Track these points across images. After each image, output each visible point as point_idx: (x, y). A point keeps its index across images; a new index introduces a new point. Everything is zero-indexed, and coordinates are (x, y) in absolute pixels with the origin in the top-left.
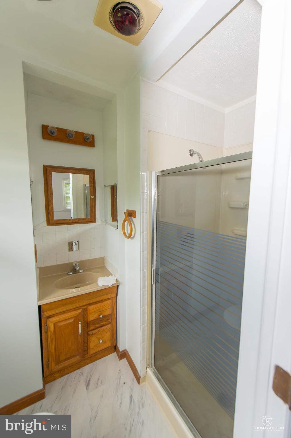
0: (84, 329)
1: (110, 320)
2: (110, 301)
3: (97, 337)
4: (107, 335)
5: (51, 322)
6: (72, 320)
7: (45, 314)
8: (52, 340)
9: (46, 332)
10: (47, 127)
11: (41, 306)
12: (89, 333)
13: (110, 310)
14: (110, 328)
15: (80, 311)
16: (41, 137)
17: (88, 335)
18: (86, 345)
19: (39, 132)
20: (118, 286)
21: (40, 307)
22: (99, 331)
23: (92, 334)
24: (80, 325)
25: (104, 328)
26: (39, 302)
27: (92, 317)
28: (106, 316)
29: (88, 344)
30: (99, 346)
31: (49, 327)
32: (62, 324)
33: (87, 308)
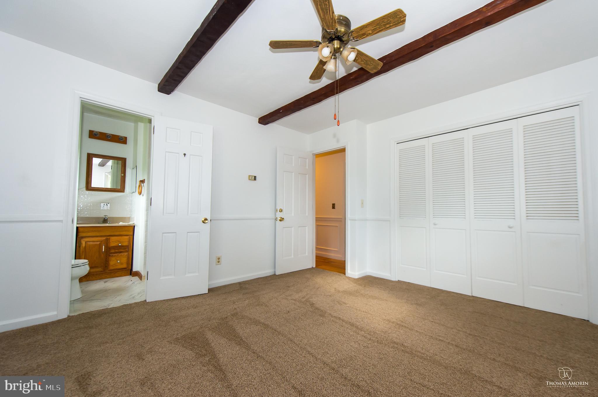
0: (106, 250)
1: (127, 250)
2: (127, 237)
3: (116, 259)
4: (124, 260)
5: (84, 241)
6: (98, 243)
7: (81, 235)
8: (83, 252)
9: (80, 247)
10: (93, 131)
11: (79, 228)
12: (110, 255)
13: (127, 243)
14: (126, 255)
15: (104, 238)
16: (88, 136)
17: (109, 256)
18: (107, 263)
19: (86, 134)
20: (134, 226)
21: (77, 228)
22: (118, 255)
23: (112, 256)
24: (104, 247)
25: (123, 254)
26: (77, 225)
27: (112, 244)
28: (124, 246)
29: (109, 262)
30: (117, 265)
31: (82, 243)
32: (91, 243)
33: (110, 239)
